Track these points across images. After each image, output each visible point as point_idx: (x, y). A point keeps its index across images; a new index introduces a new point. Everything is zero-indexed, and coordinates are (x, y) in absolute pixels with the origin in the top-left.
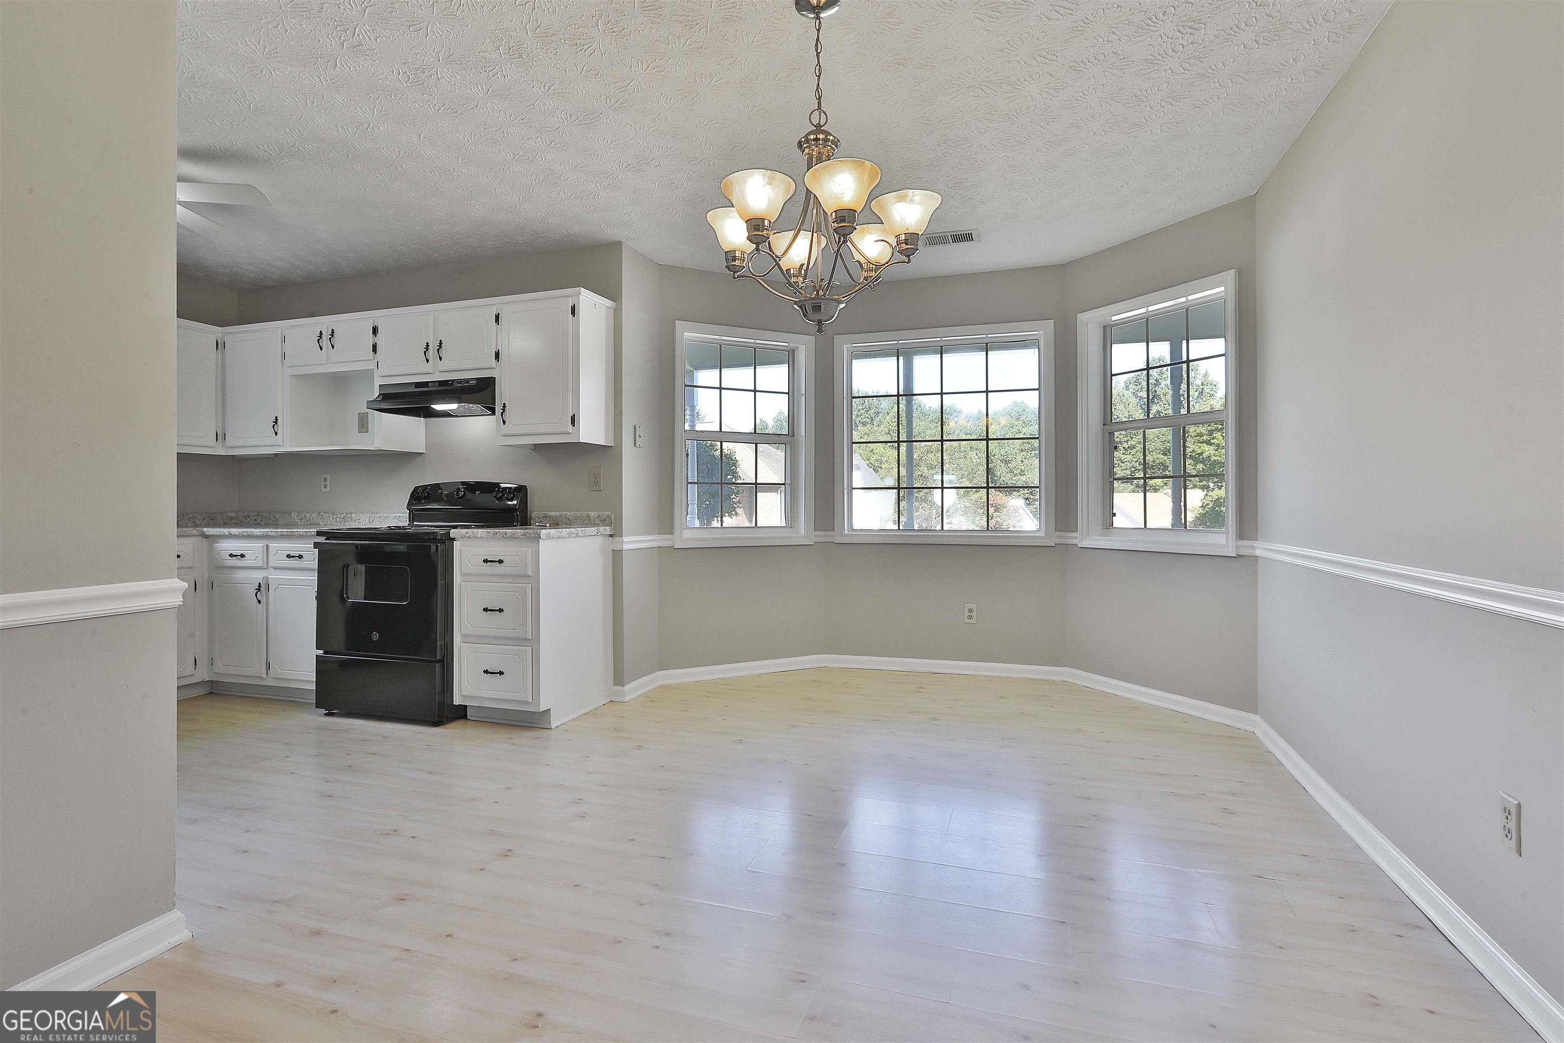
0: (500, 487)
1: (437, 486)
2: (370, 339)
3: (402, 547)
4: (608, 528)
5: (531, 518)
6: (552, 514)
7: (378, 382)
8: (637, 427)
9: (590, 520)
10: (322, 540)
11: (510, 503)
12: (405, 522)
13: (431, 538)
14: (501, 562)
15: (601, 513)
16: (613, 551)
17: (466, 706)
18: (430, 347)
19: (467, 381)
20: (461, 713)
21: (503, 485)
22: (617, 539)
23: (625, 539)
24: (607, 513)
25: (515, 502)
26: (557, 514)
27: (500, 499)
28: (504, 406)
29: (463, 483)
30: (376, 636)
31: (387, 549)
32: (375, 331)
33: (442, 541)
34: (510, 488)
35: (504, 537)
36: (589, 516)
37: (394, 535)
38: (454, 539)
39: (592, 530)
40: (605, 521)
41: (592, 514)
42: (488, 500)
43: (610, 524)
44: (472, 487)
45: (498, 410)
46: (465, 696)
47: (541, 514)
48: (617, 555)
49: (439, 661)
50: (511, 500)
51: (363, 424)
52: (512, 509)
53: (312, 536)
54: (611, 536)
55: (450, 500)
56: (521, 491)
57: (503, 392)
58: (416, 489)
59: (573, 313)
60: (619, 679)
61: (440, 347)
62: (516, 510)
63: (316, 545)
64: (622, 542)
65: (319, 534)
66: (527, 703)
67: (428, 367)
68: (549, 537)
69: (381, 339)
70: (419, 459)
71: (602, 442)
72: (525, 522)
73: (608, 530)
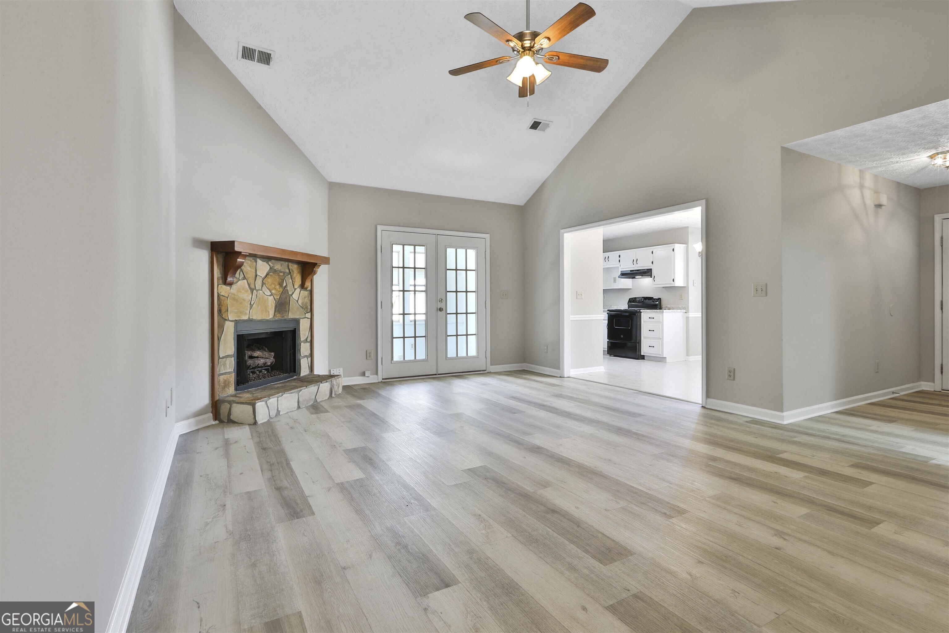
0: (653, 298)
1: (635, 298)
2: (618, 259)
3: (627, 314)
4: (684, 310)
5: (662, 307)
6: (668, 306)
7: (620, 270)
8: (694, 280)
9: (679, 308)
10: (608, 312)
11: (656, 303)
12: (627, 308)
13: (636, 312)
14: (653, 318)
15: (682, 306)
16: (686, 317)
17: (644, 355)
18: (634, 261)
19: (644, 270)
20: (643, 358)
21: (654, 298)
22: (687, 314)
23: (690, 313)
24: (684, 306)
25: (657, 303)
26: (670, 306)
27: (653, 302)
28: (654, 276)
29: (643, 297)
30: (622, 336)
31: (623, 314)
32: (619, 256)
33: (639, 313)
34: (656, 299)
35: (654, 312)
36: (679, 307)
37: (625, 311)
38: (641, 312)
39: (679, 311)
40: (684, 308)
41: (680, 306)
42: (650, 302)
43: (685, 309)
44: (646, 298)
45: (653, 277)
46: (644, 353)
47: (665, 306)
48: (687, 318)
49: (638, 343)
50: (657, 302)
51: (615, 281)
52: (657, 305)
53: (606, 311)
54: (686, 313)
55: (639, 302)
56: (659, 299)
57: (654, 273)
58: (630, 299)
59: (673, 250)
60: (688, 355)
61: (637, 260)
62: (658, 305)
63: (607, 313)
64: (689, 314)
65: (608, 310)
66: (660, 355)
67: (634, 266)
68: (666, 312)
69: (621, 259)
70: (630, 290)
71: (682, 285)
72: (661, 309)
73: (684, 311)
